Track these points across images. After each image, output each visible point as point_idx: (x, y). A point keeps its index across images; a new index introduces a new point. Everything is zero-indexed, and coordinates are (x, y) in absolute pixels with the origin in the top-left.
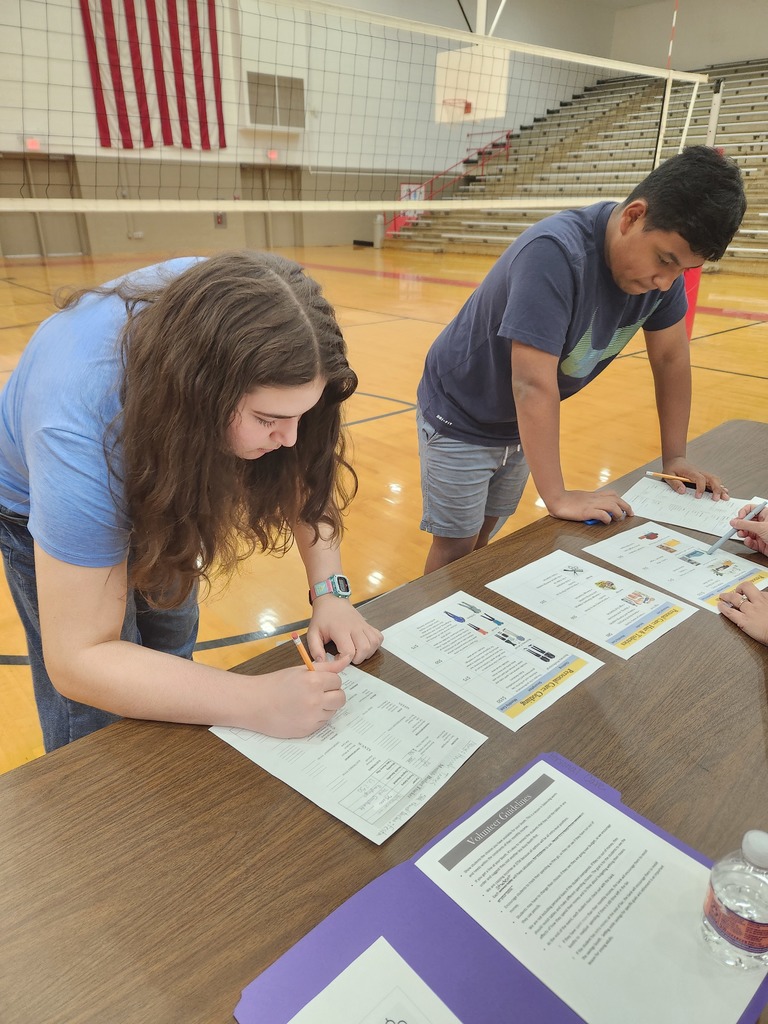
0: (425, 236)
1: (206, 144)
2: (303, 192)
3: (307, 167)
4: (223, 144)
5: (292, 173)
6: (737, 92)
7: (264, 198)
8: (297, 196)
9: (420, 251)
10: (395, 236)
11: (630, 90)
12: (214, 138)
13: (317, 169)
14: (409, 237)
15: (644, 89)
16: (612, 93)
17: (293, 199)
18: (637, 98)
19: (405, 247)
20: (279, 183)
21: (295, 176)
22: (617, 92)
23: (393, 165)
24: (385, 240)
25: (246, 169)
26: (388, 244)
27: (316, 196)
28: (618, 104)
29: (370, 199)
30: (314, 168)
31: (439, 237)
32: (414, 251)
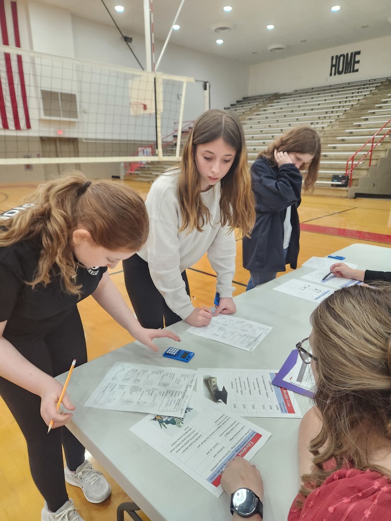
0: (146, 174)
1: (17, 126)
2: (80, 153)
3: (82, 139)
4: (28, 126)
5: (74, 141)
6: (319, 105)
7: (57, 156)
8: (77, 154)
9: (141, 181)
10: (130, 174)
11: (257, 102)
12: (23, 123)
13: (87, 139)
14: (137, 174)
15: (264, 101)
16: (249, 103)
17: (75, 156)
18: (259, 105)
19: (135, 179)
20: (66, 147)
21: (75, 144)
22: (251, 103)
23: (131, 137)
24: (125, 176)
25: (43, 140)
26: (127, 178)
27: (88, 155)
28: (250, 109)
29: (120, 156)
30: (85, 139)
31: (151, 174)
32: (138, 181)
